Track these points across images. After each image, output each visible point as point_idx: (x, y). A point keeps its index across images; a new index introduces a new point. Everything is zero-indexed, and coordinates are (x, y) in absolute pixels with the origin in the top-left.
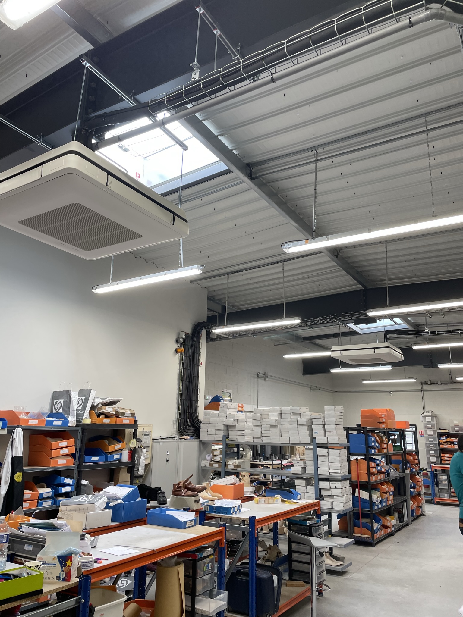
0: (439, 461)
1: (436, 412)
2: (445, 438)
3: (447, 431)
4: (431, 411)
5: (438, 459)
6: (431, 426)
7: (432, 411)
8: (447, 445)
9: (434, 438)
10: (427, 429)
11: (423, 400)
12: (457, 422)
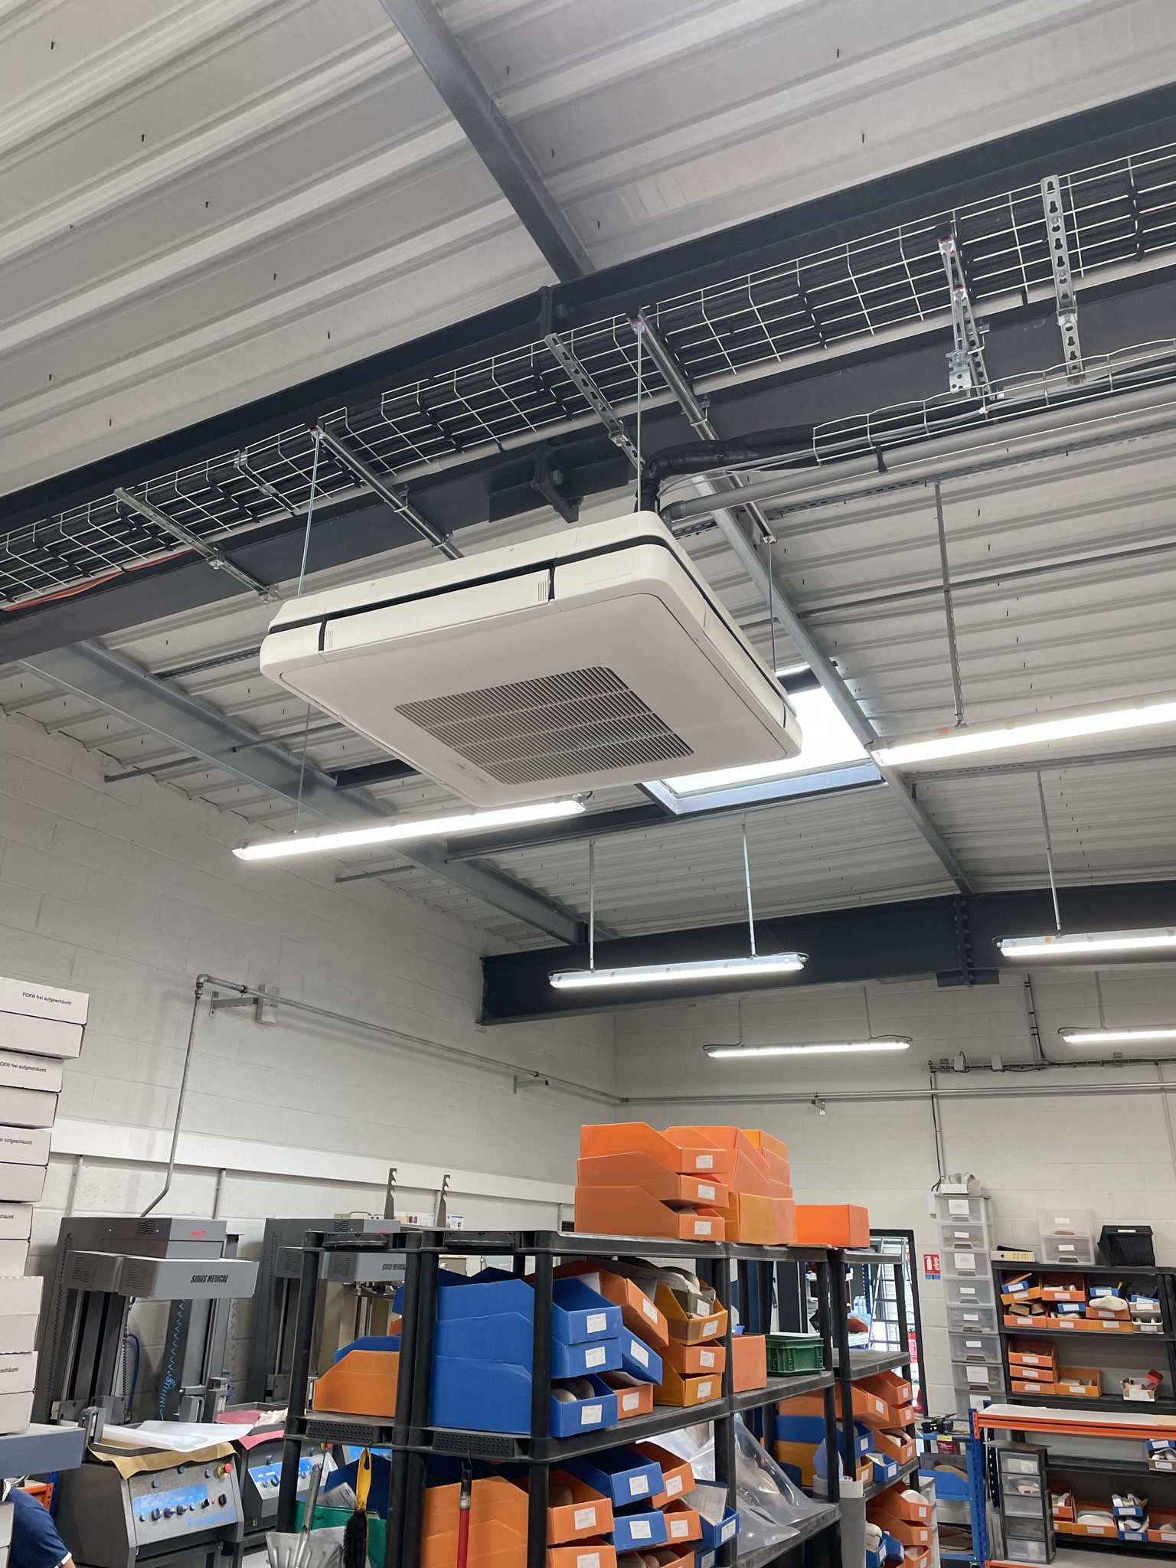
0: (999, 1383)
1: (988, 1180)
2: (1020, 1286)
3: (1029, 1258)
4: (968, 1176)
5: (998, 1375)
6: (966, 1235)
7: (972, 1177)
8: (1030, 1313)
9: (980, 1286)
10: (952, 1249)
11: (938, 1131)
12: (1067, 1221)
